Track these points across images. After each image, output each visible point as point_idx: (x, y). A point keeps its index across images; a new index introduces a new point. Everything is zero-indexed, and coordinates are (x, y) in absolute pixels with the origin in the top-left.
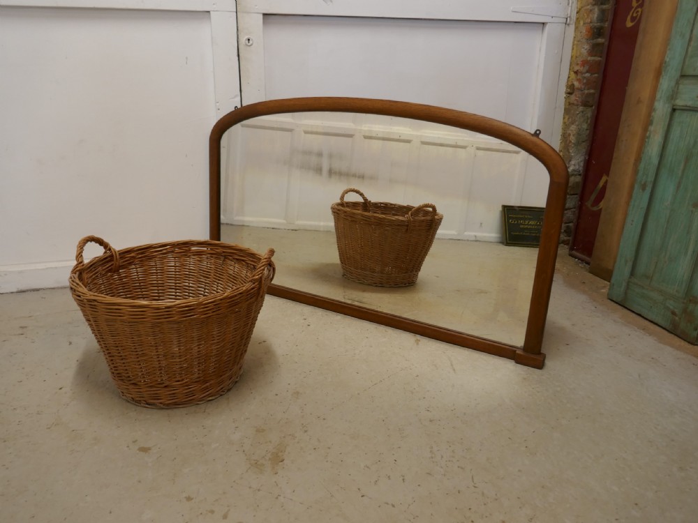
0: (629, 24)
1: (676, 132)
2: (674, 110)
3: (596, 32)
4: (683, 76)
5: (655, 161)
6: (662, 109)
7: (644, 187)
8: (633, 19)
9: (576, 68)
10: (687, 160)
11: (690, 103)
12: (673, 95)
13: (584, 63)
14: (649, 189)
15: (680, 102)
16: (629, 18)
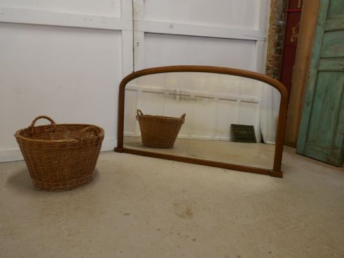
0: (292, 40)
1: (320, 81)
2: (318, 72)
3: (278, 44)
4: (321, 58)
5: (312, 92)
6: (313, 71)
7: (308, 104)
8: (293, 38)
9: (270, 59)
10: (326, 91)
11: (325, 68)
12: (317, 66)
13: (273, 57)
14: (310, 105)
15: (321, 68)
16: (292, 38)
